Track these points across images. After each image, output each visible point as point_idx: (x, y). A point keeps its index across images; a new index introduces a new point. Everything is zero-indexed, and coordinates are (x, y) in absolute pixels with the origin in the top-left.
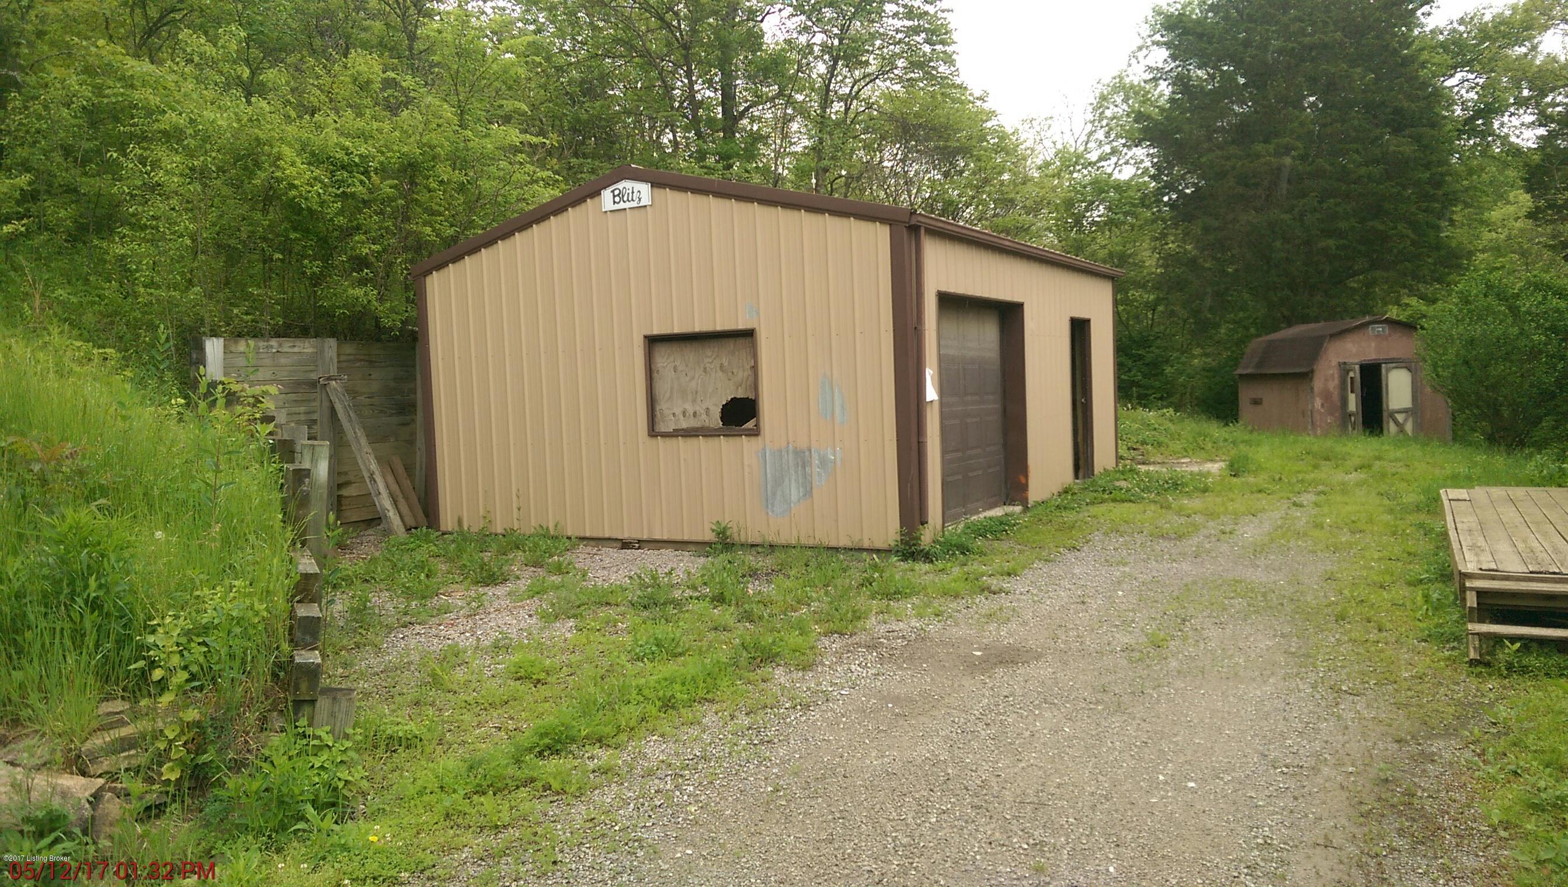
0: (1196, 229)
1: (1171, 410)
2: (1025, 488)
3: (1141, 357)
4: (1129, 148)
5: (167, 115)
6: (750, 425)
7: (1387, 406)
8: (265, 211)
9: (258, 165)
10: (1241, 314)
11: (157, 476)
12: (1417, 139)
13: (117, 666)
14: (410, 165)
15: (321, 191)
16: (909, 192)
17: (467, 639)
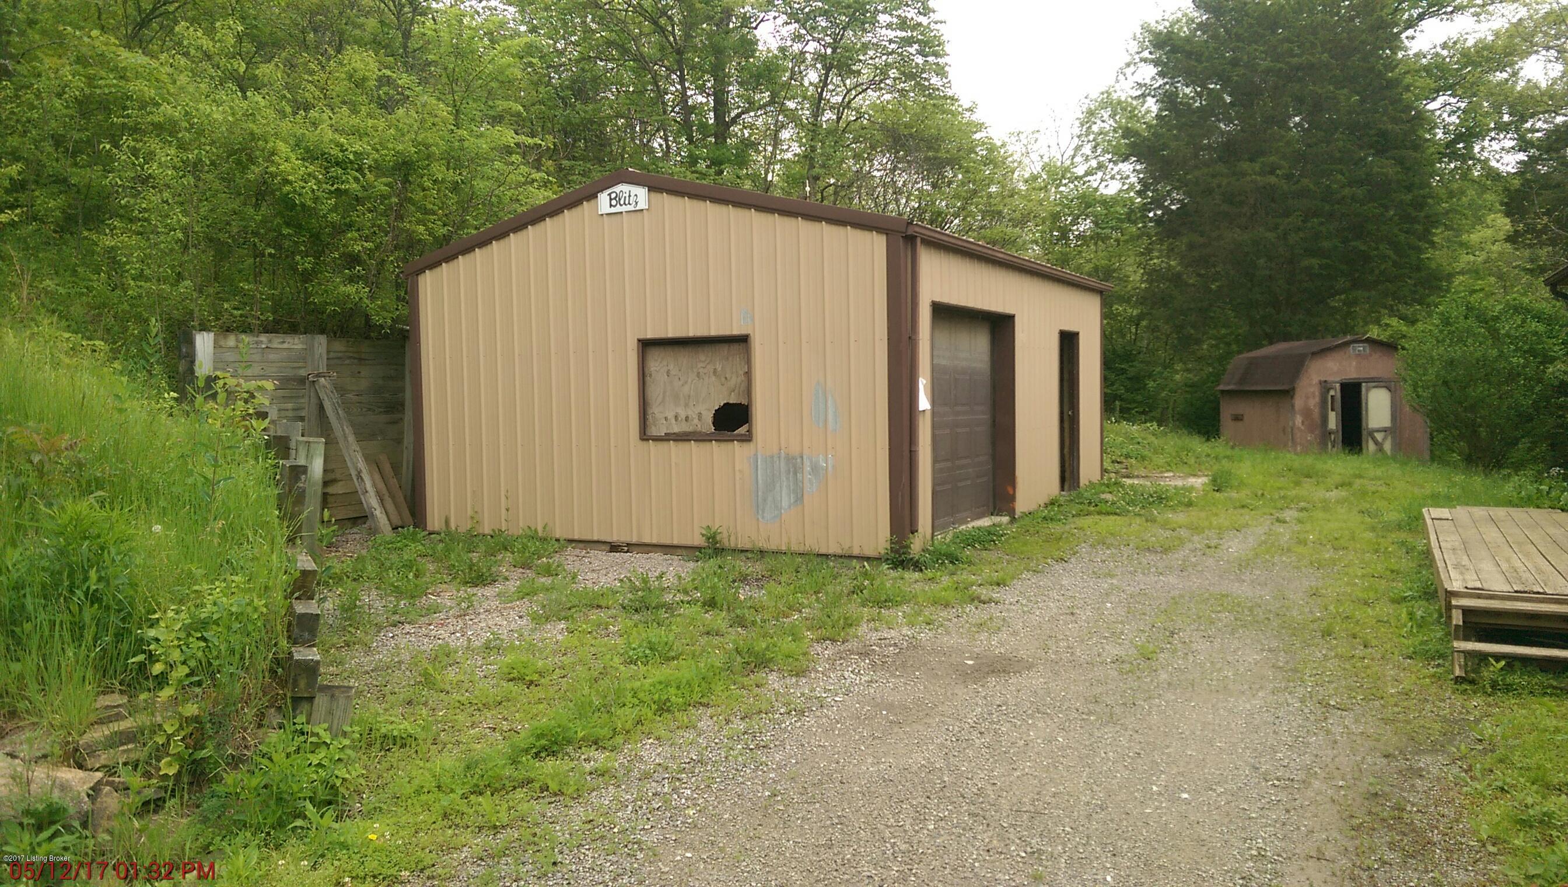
0: (1182, 243)
1: (1155, 424)
2: (1013, 498)
3: (1123, 371)
4: (1115, 163)
5: (162, 108)
6: (743, 430)
7: (1367, 425)
8: (257, 206)
9: (252, 160)
10: (1223, 331)
11: (153, 470)
12: (1400, 162)
13: (114, 660)
14: (404, 163)
15: (315, 187)
16: (897, 201)
17: (458, 639)
